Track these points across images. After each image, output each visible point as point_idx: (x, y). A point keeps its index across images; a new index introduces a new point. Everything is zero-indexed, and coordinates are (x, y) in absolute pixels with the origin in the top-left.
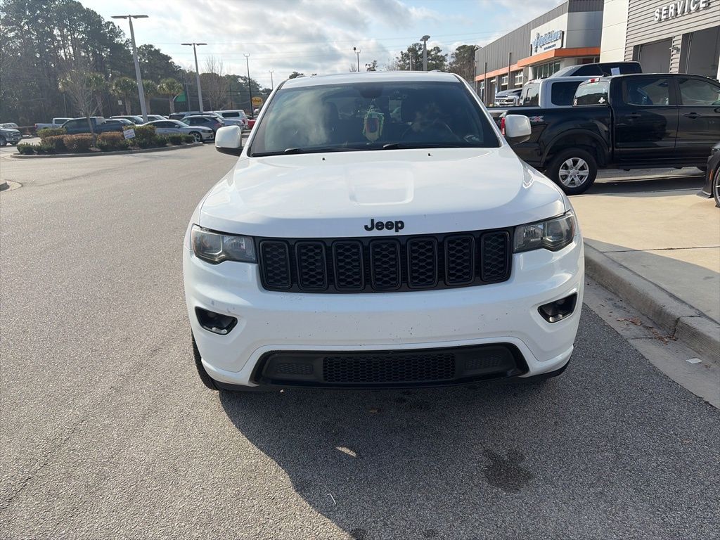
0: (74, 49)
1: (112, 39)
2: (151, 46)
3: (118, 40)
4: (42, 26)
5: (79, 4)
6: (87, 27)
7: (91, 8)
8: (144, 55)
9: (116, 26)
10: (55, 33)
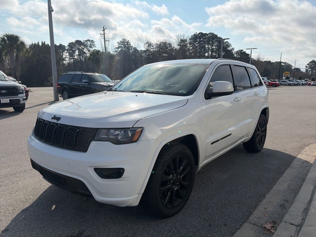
0: (211, 53)
1: (226, 48)
2: (242, 50)
3: (229, 48)
4: (202, 44)
5: (217, 35)
6: (218, 44)
7: (221, 37)
8: (239, 54)
9: (229, 43)
10: (206, 47)
